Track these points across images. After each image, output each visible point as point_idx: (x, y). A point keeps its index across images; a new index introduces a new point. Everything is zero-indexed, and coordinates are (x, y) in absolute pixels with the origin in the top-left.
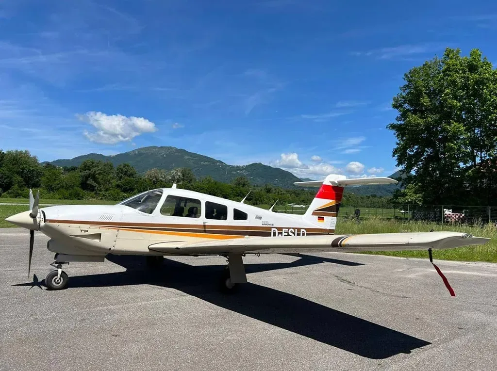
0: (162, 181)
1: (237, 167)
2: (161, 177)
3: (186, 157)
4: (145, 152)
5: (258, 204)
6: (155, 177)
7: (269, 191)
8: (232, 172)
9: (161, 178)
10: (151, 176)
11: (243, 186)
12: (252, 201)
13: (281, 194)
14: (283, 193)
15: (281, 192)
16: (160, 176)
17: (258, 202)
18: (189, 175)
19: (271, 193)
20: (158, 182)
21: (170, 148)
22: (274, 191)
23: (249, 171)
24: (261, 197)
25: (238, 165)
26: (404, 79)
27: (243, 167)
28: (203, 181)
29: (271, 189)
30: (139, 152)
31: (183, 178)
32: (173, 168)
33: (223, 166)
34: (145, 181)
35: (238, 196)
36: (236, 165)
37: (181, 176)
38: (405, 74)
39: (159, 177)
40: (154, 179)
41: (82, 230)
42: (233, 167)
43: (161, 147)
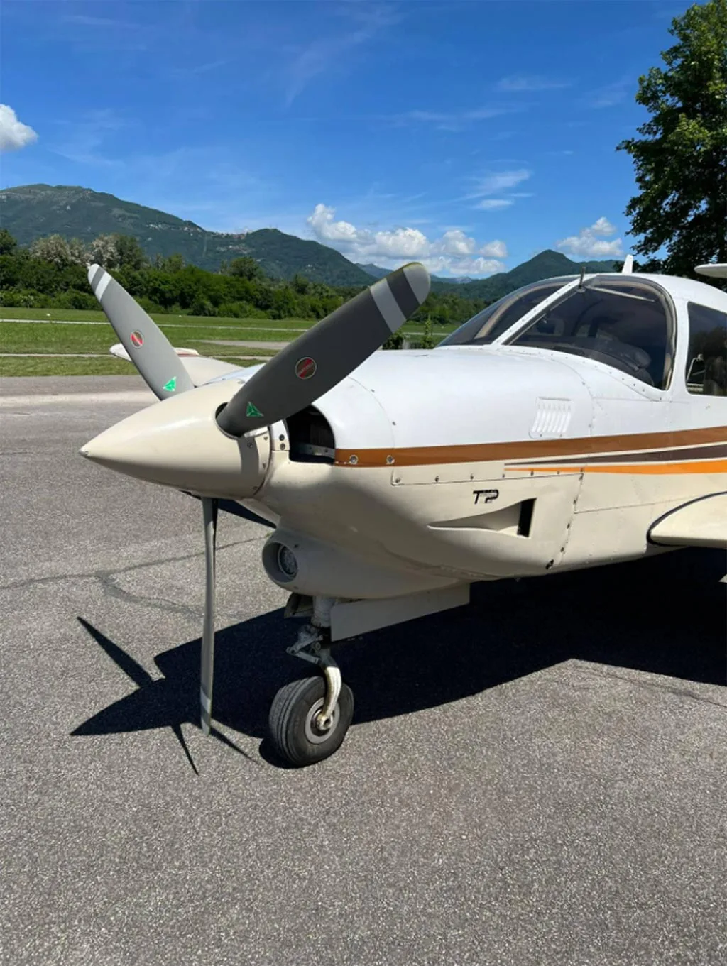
0: (76, 264)
1: (228, 236)
2: (73, 255)
3: (117, 212)
4: (23, 198)
5: (283, 316)
6: (59, 255)
7: (302, 290)
8: (218, 248)
9: (74, 258)
10: (48, 253)
11: (250, 277)
12: (269, 310)
13: (327, 296)
14: (330, 294)
15: (327, 291)
16: (69, 252)
17: (282, 313)
18: (134, 251)
19: (307, 293)
20: (67, 265)
21: (79, 190)
22: (313, 291)
23: (253, 247)
24: (287, 303)
25: (230, 233)
26: (672, 32)
27: (240, 236)
28: (164, 266)
29: (306, 286)
30: (8, 198)
31: (119, 257)
32: (95, 235)
33: (196, 233)
34: (39, 263)
35: (241, 299)
36: (224, 233)
37: (116, 254)
38: (674, 21)
39: (67, 255)
40: (57, 260)
41: (478, 493)
42: (219, 236)
43: (59, 188)
